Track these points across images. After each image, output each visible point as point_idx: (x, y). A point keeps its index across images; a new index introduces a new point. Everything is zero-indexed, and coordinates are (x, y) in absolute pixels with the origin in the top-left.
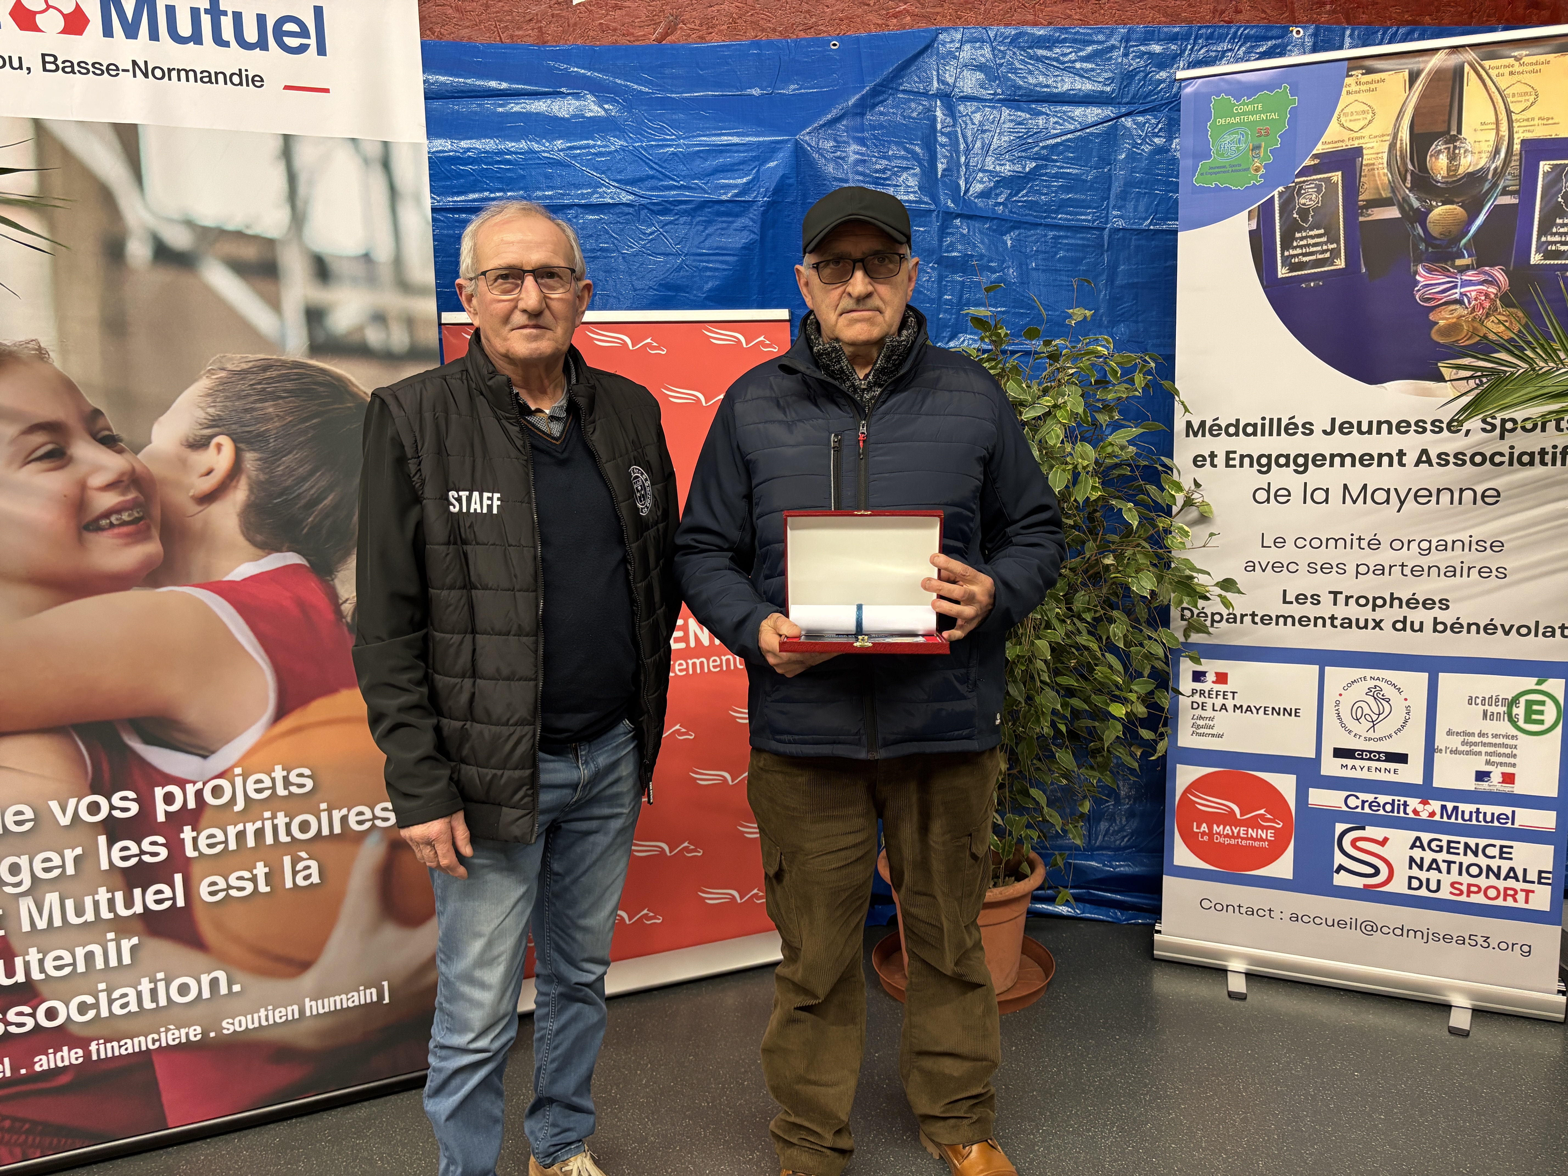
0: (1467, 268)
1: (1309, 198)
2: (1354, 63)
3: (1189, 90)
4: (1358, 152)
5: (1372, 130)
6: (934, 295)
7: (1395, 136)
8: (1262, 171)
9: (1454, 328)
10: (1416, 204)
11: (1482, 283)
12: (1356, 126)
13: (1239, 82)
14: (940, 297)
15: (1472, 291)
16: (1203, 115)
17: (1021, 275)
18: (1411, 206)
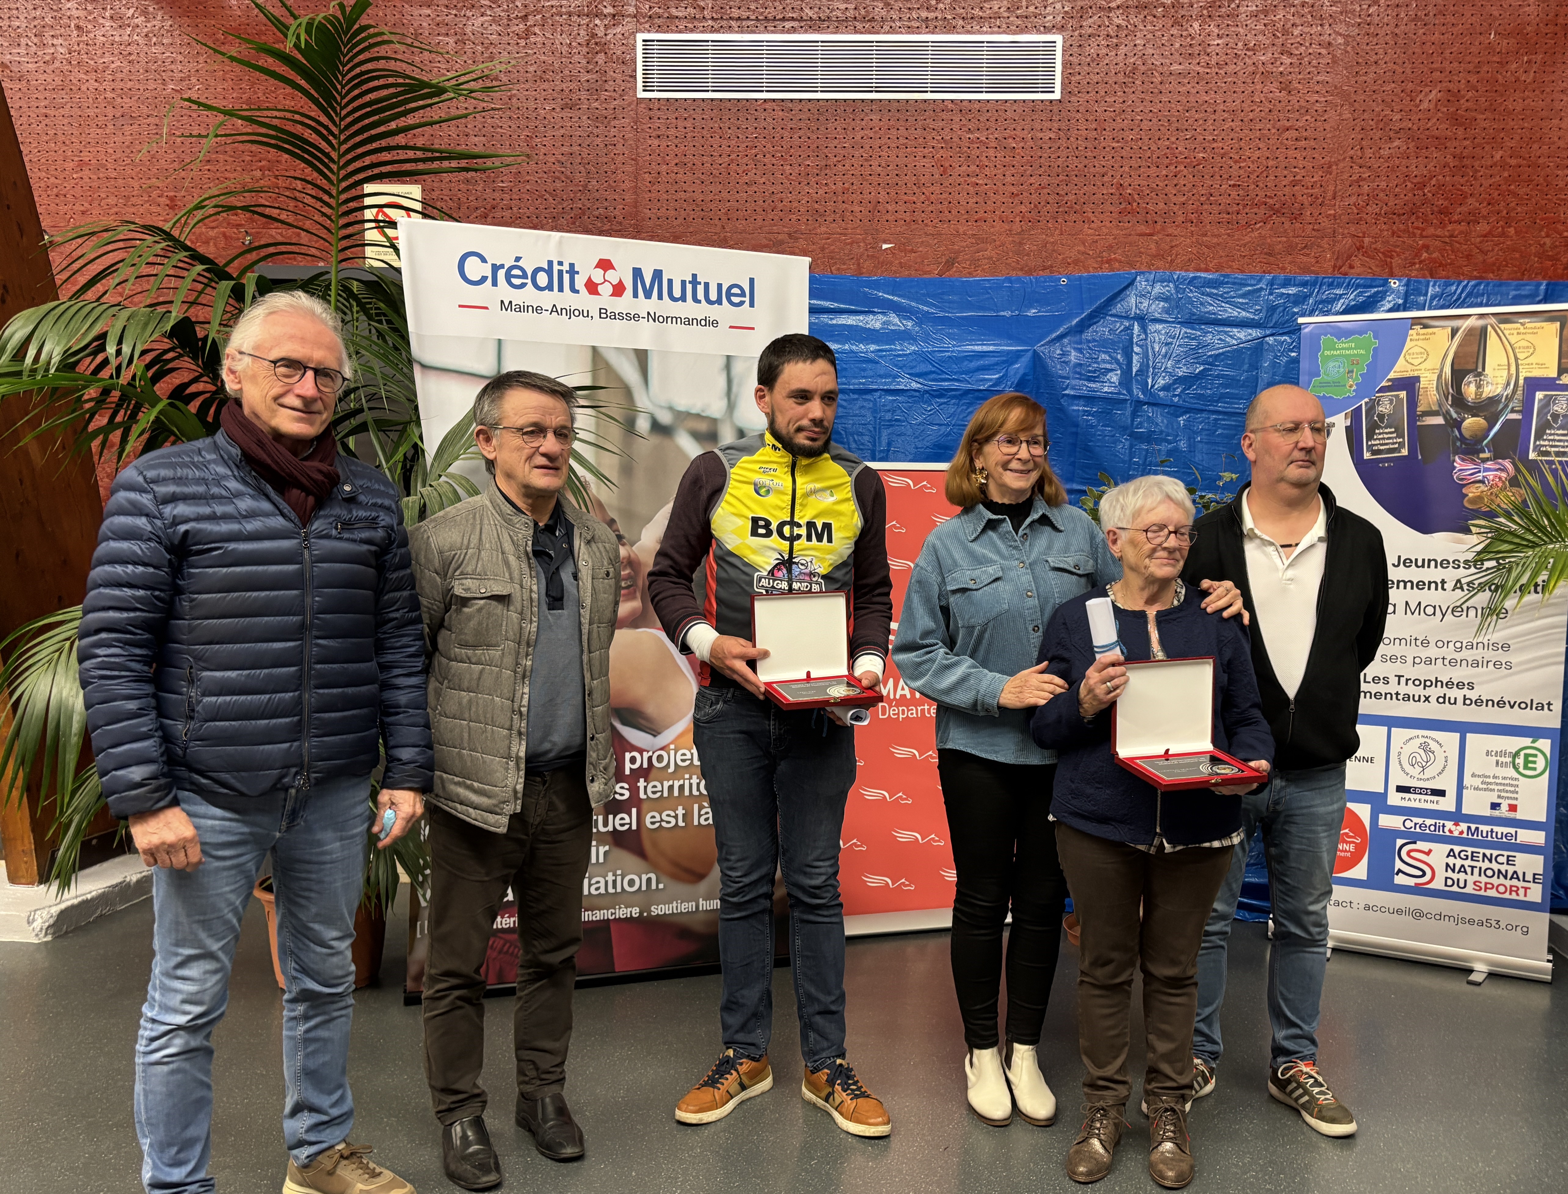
0: (1487, 459)
1: (1385, 408)
2: (1416, 321)
3: (1307, 330)
4: (1417, 379)
5: (1427, 365)
6: (1126, 458)
7: (1441, 371)
8: (1354, 387)
9: (1480, 498)
10: (1455, 415)
11: (1497, 470)
12: (1416, 362)
13: (1339, 328)
14: (1131, 460)
15: (1490, 475)
16: (1316, 348)
17: (1189, 446)
18: (1451, 416)
